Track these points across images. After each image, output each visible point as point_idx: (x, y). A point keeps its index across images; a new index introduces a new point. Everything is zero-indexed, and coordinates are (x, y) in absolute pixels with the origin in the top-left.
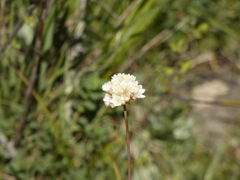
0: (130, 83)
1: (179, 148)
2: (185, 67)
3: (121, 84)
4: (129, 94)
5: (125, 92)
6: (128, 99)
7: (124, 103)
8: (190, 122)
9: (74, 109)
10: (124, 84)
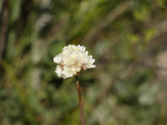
0: (80, 54)
1: (143, 113)
2: (149, 35)
3: (72, 56)
4: (80, 65)
5: (76, 63)
6: (79, 70)
7: (75, 73)
8: (155, 88)
9: (42, 77)
10: (74, 56)
